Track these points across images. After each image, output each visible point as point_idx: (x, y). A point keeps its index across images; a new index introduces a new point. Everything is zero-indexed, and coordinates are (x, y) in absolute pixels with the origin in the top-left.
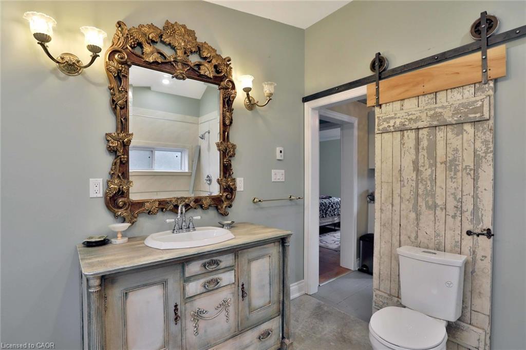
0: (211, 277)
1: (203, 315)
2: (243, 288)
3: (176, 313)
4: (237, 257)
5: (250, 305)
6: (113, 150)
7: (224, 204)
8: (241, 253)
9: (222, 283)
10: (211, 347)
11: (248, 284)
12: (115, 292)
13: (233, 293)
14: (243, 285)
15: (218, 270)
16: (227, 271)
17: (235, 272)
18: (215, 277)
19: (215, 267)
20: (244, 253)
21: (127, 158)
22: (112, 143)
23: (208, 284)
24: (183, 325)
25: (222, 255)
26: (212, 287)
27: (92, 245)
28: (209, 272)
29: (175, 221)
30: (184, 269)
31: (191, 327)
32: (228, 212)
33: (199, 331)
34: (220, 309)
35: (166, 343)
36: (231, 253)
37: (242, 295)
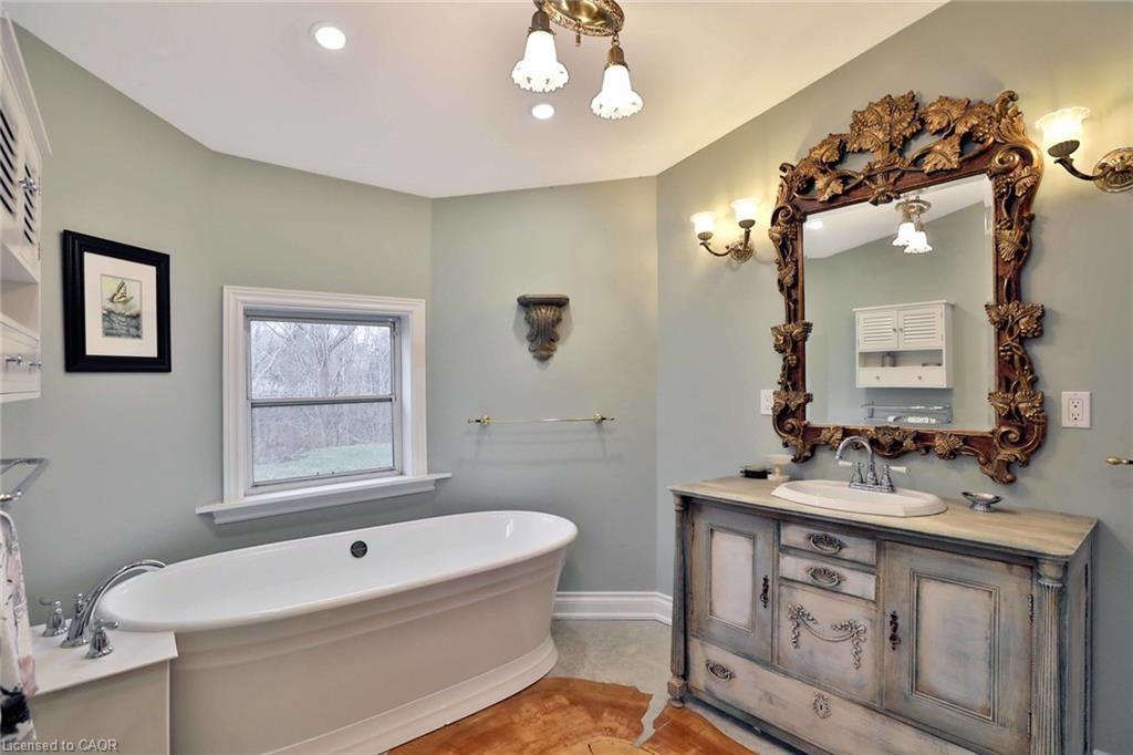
0: (825, 566)
1: (808, 622)
2: (897, 625)
3: (765, 591)
4: (883, 552)
5: (916, 673)
6: (780, 350)
7: (998, 453)
8: (892, 548)
9: (846, 587)
10: (819, 686)
11: (910, 622)
12: (702, 523)
13: (871, 620)
14: (894, 617)
15: (839, 559)
16: (858, 570)
17: (878, 579)
18: (832, 568)
19: (830, 550)
20: (901, 550)
21: (798, 359)
22: (777, 340)
23: (815, 573)
24: (776, 615)
25: (847, 535)
26: (824, 582)
27: (751, 474)
28: (819, 554)
29: (854, 466)
30: (779, 530)
31: (787, 626)
32: (1018, 476)
33: (799, 643)
34: (842, 633)
35: (753, 625)
36: (869, 538)
37: (893, 638)
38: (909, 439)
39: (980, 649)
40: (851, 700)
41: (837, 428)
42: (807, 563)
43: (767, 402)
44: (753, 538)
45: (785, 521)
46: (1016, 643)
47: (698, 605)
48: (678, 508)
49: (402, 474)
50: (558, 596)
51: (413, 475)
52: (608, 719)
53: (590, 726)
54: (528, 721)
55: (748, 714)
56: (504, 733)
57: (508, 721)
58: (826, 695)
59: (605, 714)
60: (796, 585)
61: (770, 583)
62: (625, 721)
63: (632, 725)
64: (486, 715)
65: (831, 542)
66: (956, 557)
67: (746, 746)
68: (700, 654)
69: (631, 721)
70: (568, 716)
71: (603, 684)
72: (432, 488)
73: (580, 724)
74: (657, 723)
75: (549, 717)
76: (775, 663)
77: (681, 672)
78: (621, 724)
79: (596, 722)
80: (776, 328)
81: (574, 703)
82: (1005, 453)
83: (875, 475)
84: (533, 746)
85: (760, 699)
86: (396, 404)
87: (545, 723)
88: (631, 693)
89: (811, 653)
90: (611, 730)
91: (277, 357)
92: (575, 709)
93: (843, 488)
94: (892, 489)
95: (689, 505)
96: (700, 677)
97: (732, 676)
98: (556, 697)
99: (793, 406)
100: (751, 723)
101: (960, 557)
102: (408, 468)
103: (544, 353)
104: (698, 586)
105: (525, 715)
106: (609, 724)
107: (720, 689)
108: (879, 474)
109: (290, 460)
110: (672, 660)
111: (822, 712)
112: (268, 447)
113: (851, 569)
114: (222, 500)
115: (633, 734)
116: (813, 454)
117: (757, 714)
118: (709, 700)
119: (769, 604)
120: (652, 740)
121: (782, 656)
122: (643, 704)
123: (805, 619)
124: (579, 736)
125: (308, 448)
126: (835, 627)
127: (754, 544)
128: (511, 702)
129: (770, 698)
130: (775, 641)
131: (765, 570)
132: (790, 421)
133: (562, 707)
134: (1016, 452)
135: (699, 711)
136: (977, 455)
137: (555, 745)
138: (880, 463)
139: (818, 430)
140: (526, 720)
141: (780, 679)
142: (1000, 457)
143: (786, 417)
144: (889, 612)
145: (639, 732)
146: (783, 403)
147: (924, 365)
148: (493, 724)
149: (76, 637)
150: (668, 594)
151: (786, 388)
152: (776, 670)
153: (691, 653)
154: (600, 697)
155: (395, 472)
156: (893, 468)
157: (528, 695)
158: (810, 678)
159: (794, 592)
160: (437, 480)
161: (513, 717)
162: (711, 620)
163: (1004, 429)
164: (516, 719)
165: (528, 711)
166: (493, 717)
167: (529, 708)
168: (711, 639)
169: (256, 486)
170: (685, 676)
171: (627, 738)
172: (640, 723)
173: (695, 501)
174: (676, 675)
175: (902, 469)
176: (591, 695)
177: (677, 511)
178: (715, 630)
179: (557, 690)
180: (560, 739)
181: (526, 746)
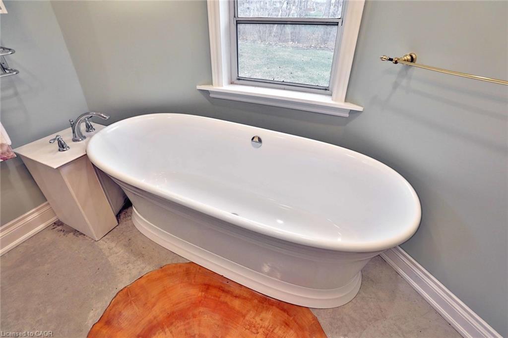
49: (331, 95)
72: (347, 115)
114: (212, 84)
167: (266, 319)
169: (240, 79)
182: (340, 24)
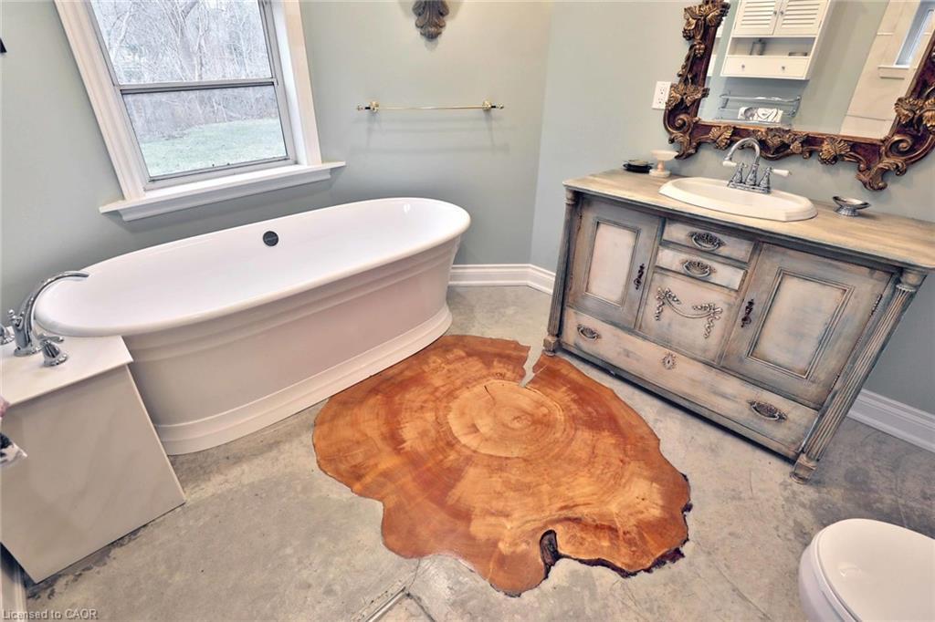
1: (673, 303)
2: (751, 310)
3: (640, 277)
4: (758, 252)
5: (755, 344)
6: (688, 36)
7: (880, 162)
8: (768, 249)
9: (715, 278)
10: (671, 348)
11: (764, 308)
12: (589, 217)
13: (729, 304)
14: (751, 303)
15: (715, 255)
16: (729, 265)
17: (745, 275)
18: (706, 262)
19: (708, 247)
20: (776, 252)
21: (705, 49)
22: (689, 24)
23: (690, 265)
24: (645, 296)
25: (729, 235)
26: (696, 272)
27: (633, 169)
28: (698, 250)
29: (737, 166)
30: (663, 226)
31: (653, 304)
32: (889, 183)
33: (661, 317)
34: (700, 312)
35: (623, 301)
36: (749, 240)
37: (744, 319)
38: (797, 142)
39: (817, 330)
40: (695, 359)
41: (727, 127)
42: (684, 257)
43: (661, 95)
44: (637, 232)
45: (670, 219)
46: (850, 329)
47: (576, 285)
48: (570, 202)
49: (296, 163)
50: (453, 268)
51: (309, 165)
52: (498, 367)
53: (484, 372)
54: (436, 370)
55: (607, 363)
56: (418, 380)
57: (420, 371)
58: (675, 354)
59: (495, 363)
60: (669, 273)
61: (645, 271)
62: (511, 367)
63: (516, 370)
64: (401, 366)
65: (711, 240)
66: (826, 260)
67: (604, 384)
68: (573, 320)
69: (515, 368)
70: (466, 365)
71: (491, 339)
72: (328, 176)
73: (477, 371)
74: (535, 368)
75: (451, 367)
76: (637, 330)
77: (556, 332)
78: (508, 370)
79: (489, 369)
80: (690, 8)
81: (469, 355)
82: (887, 162)
83: (755, 177)
84: (442, 389)
85: (619, 354)
86: (279, 88)
87: (448, 370)
88: (513, 346)
89: (669, 325)
90: (501, 375)
91: (128, 24)
92: (470, 359)
93: (722, 187)
94: (768, 190)
95: (579, 200)
96: (571, 336)
97: (599, 337)
98: (455, 350)
99: (688, 101)
100: (608, 368)
101: (829, 261)
102: (302, 155)
103: (433, 30)
104: (578, 269)
105: (432, 365)
106: (499, 371)
107: (587, 346)
108: (759, 175)
109: (174, 137)
110: (550, 325)
111: (668, 365)
112: (148, 122)
113: (724, 263)
114: (123, 197)
115: (518, 377)
116: (696, 151)
117: (614, 363)
118: (576, 352)
119: (641, 287)
120: (532, 381)
121: (643, 325)
122: (523, 354)
123: (670, 300)
124: (477, 380)
125: (189, 126)
126: (695, 308)
127: (637, 238)
128: (420, 356)
129: (628, 354)
130: (640, 314)
131: (643, 259)
132: (682, 116)
133: (460, 359)
134: (899, 161)
135: (567, 358)
136: (859, 161)
137: (460, 388)
138: (763, 165)
139: (708, 128)
140: (433, 370)
141: (639, 342)
142: (881, 165)
143: (679, 114)
144: (747, 300)
145: (522, 376)
146: (680, 97)
147: (790, 54)
148: (408, 374)
149: (26, 345)
150: (552, 271)
151: (685, 81)
152: (637, 335)
153: (565, 318)
154: (490, 349)
155: (288, 161)
156: (775, 171)
157: (432, 349)
158: (664, 342)
159: (666, 279)
160: (332, 169)
161: (424, 367)
162: (587, 296)
163: (896, 138)
164: (426, 368)
165: (434, 362)
166: (407, 368)
167: (435, 360)
168: (585, 310)
169: (153, 180)
170: (559, 335)
171: (514, 381)
172: (523, 369)
173: (585, 196)
174: (550, 333)
175: (784, 172)
176: (483, 348)
177: (568, 205)
178: (589, 303)
179: (455, 345)
180: (463, 383)
181: (437, 389)
182: (275, 84)
